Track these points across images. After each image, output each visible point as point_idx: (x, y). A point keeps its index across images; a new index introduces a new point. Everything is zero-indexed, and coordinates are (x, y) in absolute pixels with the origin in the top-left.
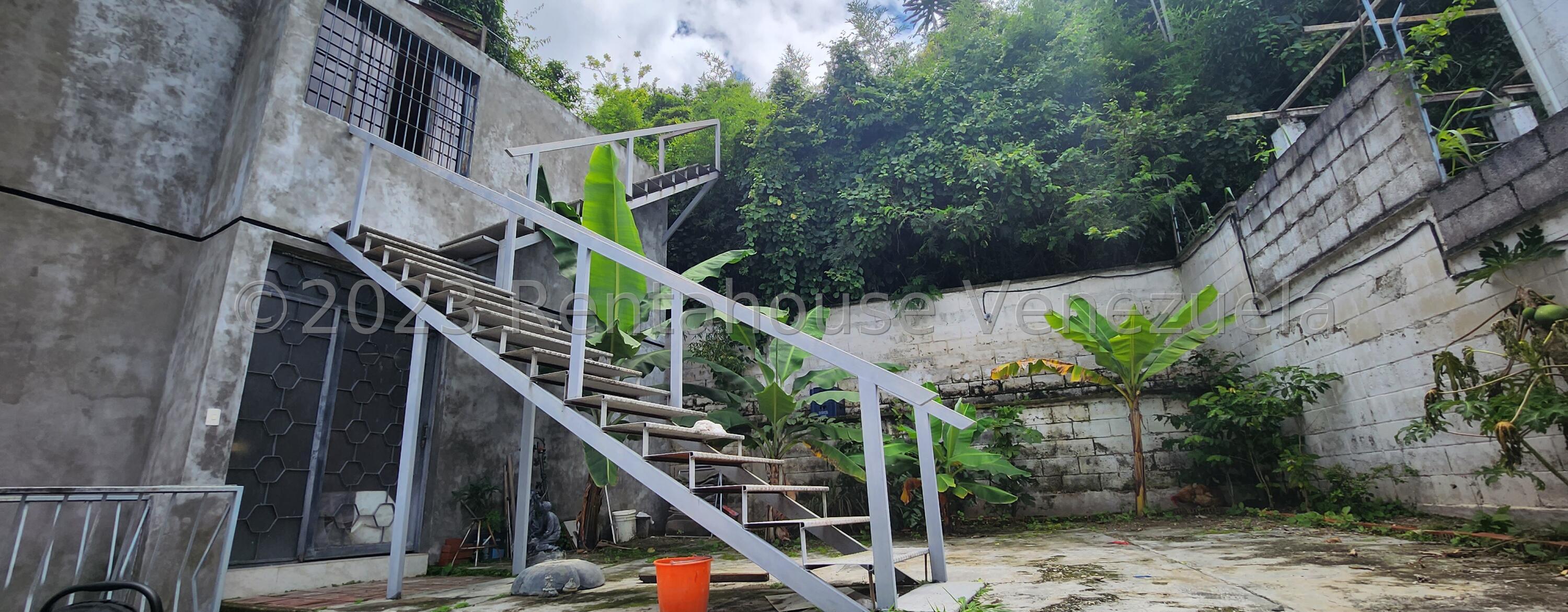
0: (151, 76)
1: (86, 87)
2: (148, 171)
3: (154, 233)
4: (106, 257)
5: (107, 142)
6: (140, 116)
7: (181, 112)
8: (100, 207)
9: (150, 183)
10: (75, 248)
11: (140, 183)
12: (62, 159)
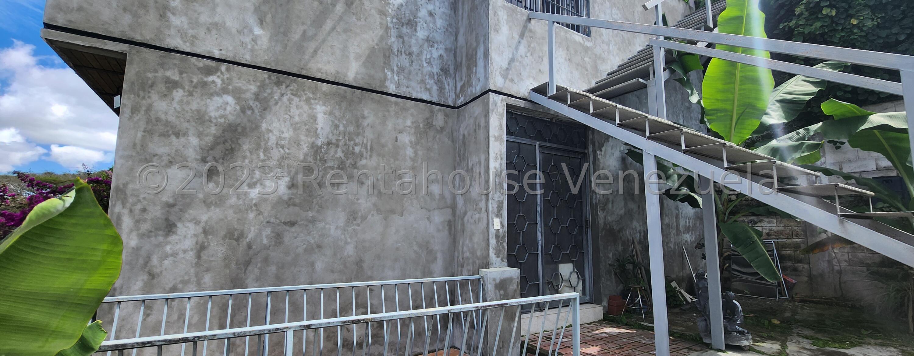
0: (420, 6)
1: (397, 21)
2: (429, 69)
3: (438, 107)
4: (421, 125)
5: (410, 54)
6: (421, 34)
7: (436, 26)
8: (414, 96)
9: (431, 76)
10: (409, 123)
11: (427, 77)
12: (395, 69)
